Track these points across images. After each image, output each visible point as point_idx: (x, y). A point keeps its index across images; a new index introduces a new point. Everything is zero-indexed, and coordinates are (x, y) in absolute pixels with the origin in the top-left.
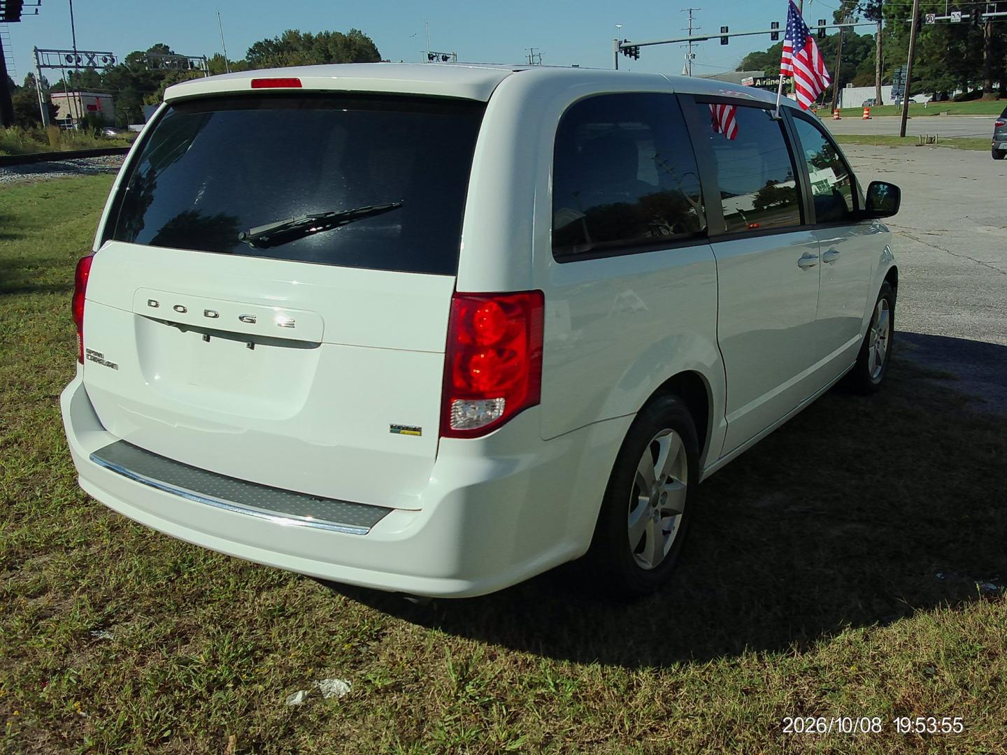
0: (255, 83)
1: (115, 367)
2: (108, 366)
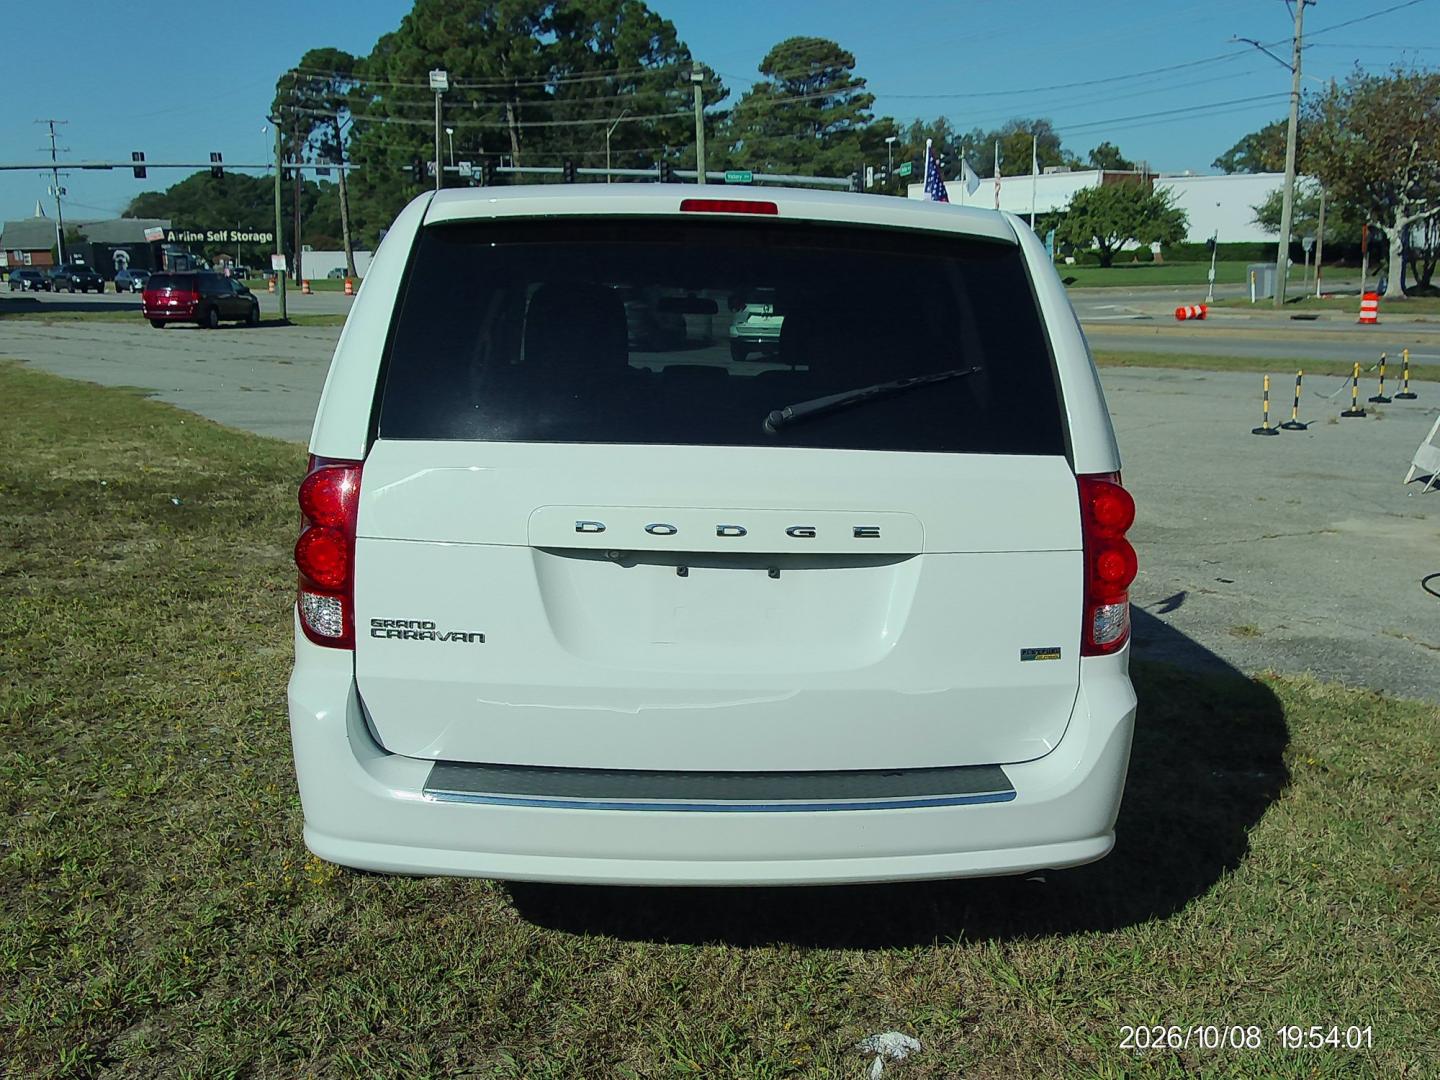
0: (687, 205)
1: (477, 639)
2: (454, 639)
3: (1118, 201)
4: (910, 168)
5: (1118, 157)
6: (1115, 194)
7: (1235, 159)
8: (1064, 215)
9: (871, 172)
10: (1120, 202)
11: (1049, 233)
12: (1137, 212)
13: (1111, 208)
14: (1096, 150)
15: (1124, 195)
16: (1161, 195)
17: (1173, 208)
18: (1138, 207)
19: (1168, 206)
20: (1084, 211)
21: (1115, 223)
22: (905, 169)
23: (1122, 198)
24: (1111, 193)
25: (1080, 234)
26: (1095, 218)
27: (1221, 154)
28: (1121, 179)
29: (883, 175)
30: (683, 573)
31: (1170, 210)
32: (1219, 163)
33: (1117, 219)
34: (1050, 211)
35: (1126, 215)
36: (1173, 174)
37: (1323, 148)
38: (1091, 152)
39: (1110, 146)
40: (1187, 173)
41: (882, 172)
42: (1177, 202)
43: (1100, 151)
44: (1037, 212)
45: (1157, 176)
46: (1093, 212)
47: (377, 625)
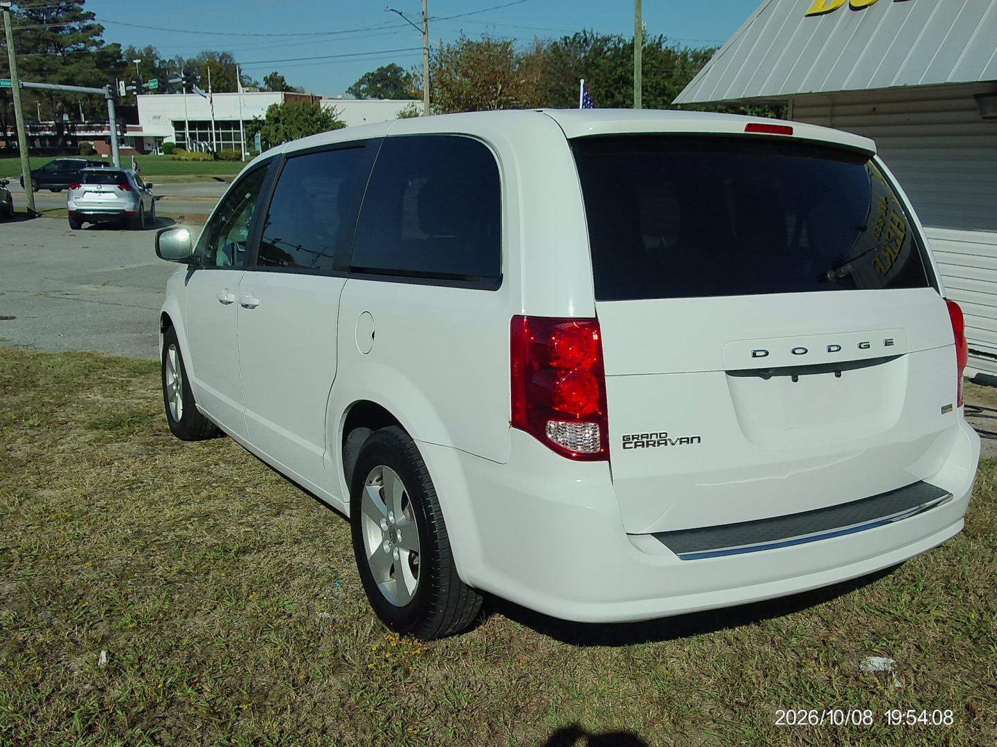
0: (750, 127)
1: (696, 440)
2: (681, 443)
3: (300, 114)
4: (156, 83)
5: (283, 83)
6: (297, 109)
7: (361, 88)
8: (262, 122)
9: (123, 84)
10: (302, 115)
11: (256, 135)
12: (314, 122)
13: (296, 119)
14: (268, 77)
15: (304, 110)
16: (327, 110)
17: (337, 120)
18: (314, 118)
19: (334, 119)
20: (277, 120)
21: (300, 129)
22: (153, 84)
23: (302, 112)
24: (295, 108)
25: (276, 136)
26: (286, 125)
27: (352, 84)
28: (301, 99)
29: (135, 88)
30: (795, 380)
31: (335, 121)
32: (350, 90)
33: (301, 127)
34: (252, 119)
35: (307, 124)
36: (331, 97)
37: (446, 86)
38: (265, 78)
39: (278, 75)
40: (339, 97)
41: (133, 85)
42: (339, 116)
43: (271, 78)
44: (244, 119)
45: (321, 98)
46: (284, 121)
47: (626, 439)
